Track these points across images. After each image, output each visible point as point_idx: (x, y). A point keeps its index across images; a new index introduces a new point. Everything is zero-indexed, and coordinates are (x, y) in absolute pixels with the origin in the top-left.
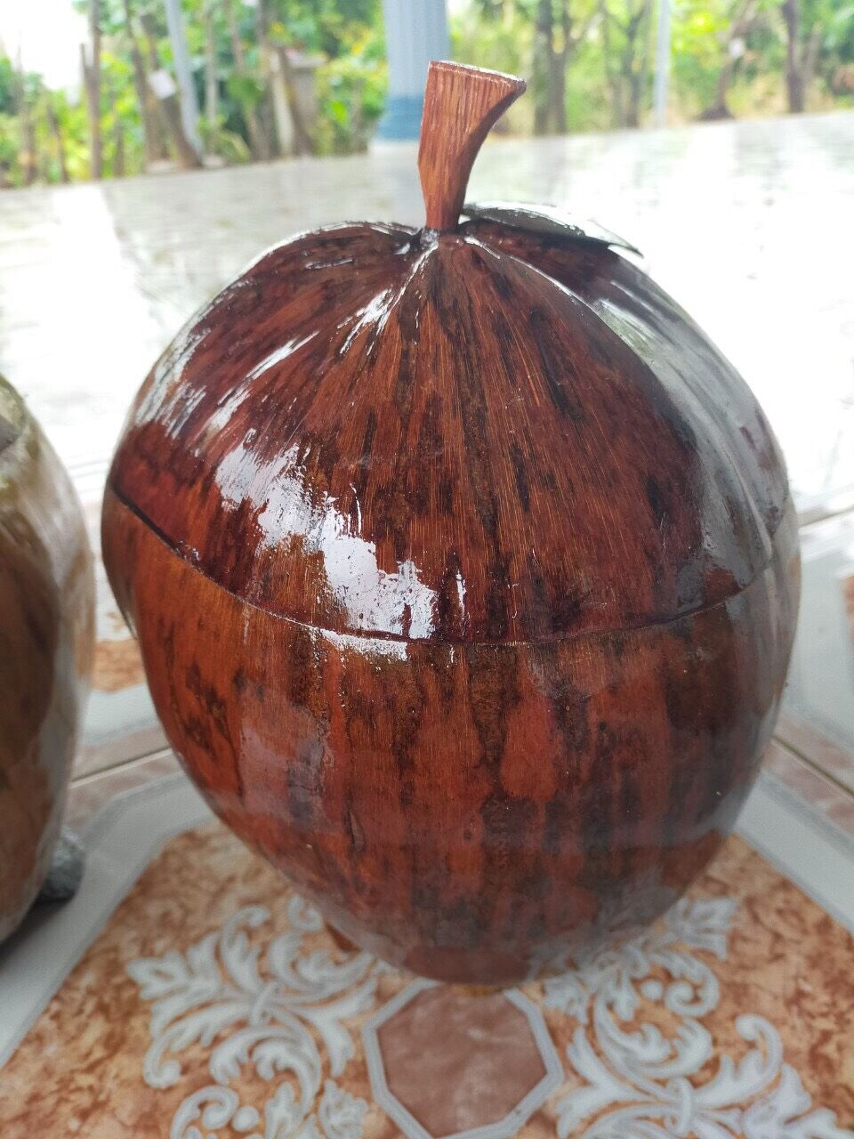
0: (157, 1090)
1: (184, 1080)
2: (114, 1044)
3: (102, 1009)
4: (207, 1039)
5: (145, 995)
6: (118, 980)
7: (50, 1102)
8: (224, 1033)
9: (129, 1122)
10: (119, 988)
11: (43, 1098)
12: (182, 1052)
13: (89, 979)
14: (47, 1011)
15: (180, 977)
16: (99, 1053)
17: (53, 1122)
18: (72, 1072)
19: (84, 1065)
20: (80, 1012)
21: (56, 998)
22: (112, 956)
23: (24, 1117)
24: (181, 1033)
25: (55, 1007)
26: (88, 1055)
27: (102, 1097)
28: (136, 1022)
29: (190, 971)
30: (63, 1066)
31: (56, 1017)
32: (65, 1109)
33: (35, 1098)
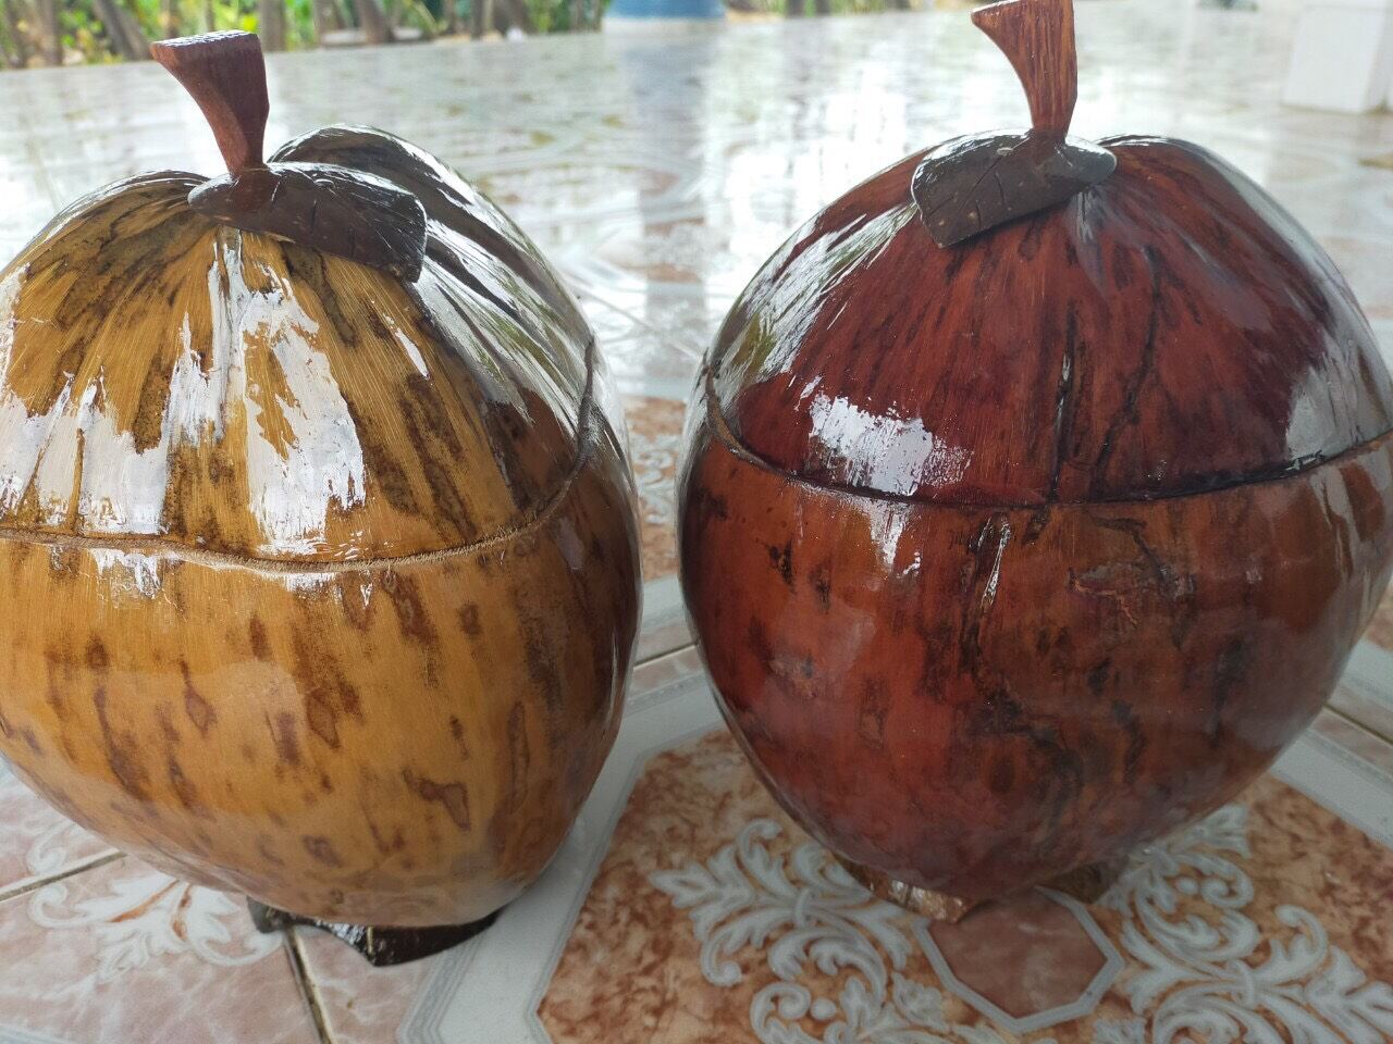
0: (723, 989)
1: (747, 978)
2: (663, 949)
3: (637, 917)
4: (757, 940)
5: (677, 904)
6: (644, 891)
7: (617, 1002)
8: (773, 935)
9: (706, 1016)
10: (648, 898)
11: (609, 999)
12: (737, 953)
13: (613, 891)
14: (580, 922)
15: (710, 888)
16: (649, 958)
17: (626, 1021)
18: (629, 975)
19: (640, 968)
20: (616, 921)
21: (585, 909)
22: (629, 869)
23: (595, 1017)
24: (729, 936)
25: (587, 918)
26: (639, 960)
27: (669, 996)
28: (679, 928)
29: (717, 880)
30: (617, 969)
31: (591, 926)
32: (635, 1009)
33: (598, 1000)
